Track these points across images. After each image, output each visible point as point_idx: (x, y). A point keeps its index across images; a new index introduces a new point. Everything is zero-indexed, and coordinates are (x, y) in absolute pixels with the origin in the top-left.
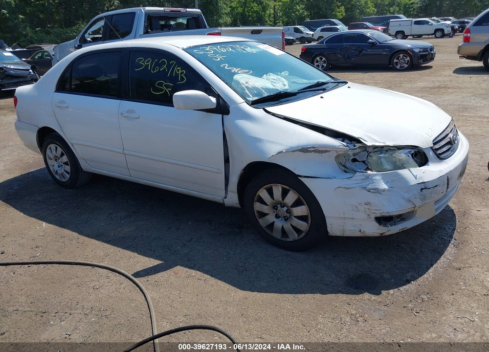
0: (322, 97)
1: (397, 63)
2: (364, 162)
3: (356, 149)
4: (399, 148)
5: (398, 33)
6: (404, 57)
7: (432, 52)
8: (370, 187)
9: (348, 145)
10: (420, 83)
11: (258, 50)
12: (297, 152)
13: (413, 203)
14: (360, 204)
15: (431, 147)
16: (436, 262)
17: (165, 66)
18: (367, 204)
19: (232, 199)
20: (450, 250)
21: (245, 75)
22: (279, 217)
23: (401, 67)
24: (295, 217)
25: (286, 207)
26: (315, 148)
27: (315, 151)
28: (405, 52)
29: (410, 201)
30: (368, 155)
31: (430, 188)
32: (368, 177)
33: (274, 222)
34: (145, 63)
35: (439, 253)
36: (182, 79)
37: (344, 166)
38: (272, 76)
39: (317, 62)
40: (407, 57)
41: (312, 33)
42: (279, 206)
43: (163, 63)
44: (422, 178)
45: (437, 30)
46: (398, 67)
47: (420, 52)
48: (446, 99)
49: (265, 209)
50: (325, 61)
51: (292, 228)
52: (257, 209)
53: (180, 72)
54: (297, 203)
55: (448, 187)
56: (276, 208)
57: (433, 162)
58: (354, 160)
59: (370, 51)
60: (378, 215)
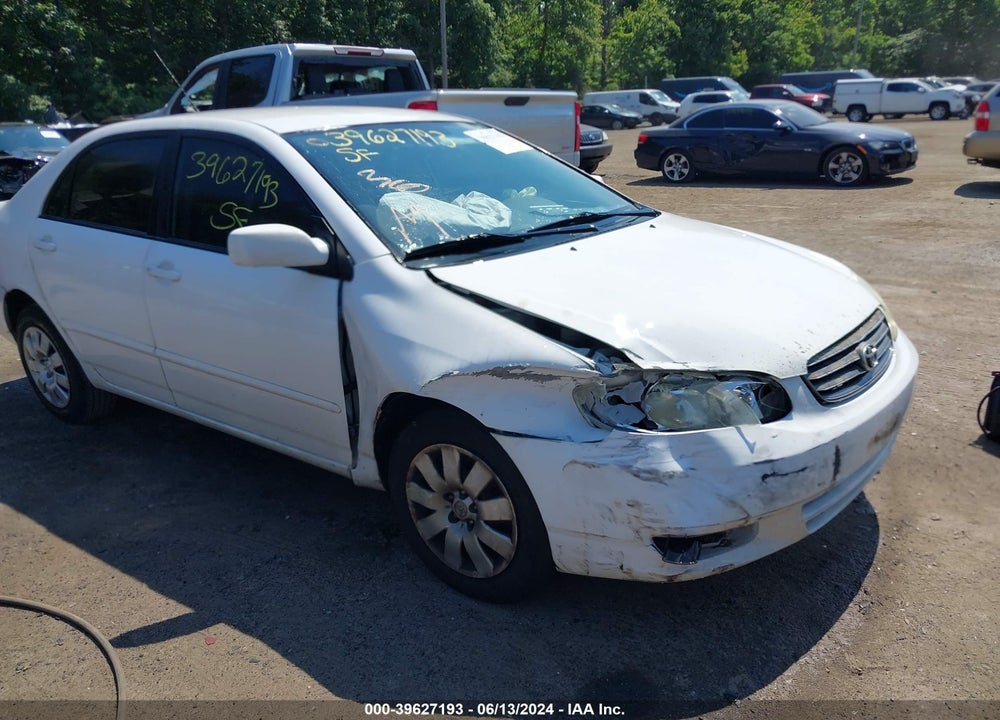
0: (573, 249)
1: (835, 171)
2: (638, 405)
3: (616, 375)
4: (721, 376)
5: (852, 108)
6: (851, 160)
7: (911, 150)
8: (639, 465)
9: (599, 365)
10: (880, 214)
11: (461, 141)
12: (486, 376)
13: (741, 507)
14: (618, 504)
15: (802, 377)
16: (808, 649)
17: (242, 172)
18: (632, 506)
19: (367, 471)
20: (850, 618)
21: (410, 195)
22: (458, 520)
23: (843, 179)
24: (486, 522)
25: (472, 498)
26: (523, 368)
27: (528, 376)
28: (853, 147)
29: (732, 503)
30: (647, 389)
31: (787, 474)
32: (636, 443)
33: (445, 531)
34: (209, 163)
35: (819, 624)
36: (271, 199)
37: (592, 413)
38: (478, 198)
39: (670, 164)
40: (856, 159)
41: (676, 105)
42: (457, 494)
43: (240, 165)
44: (768, 450)
45: (934, 105)
46: (838, 178)
47: (884, 149)
48: (931, 249)
49: (429, 500)
50: (685, 163)
51: (481, 549)
52: (414, 499)
53: (268, 184)
54: (491, 492)
55: (836, 471)
56: (451, 497)
57: (804, 411)
58: (616, 400)
59: (779, 145)
60: (659, 533)
